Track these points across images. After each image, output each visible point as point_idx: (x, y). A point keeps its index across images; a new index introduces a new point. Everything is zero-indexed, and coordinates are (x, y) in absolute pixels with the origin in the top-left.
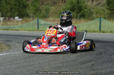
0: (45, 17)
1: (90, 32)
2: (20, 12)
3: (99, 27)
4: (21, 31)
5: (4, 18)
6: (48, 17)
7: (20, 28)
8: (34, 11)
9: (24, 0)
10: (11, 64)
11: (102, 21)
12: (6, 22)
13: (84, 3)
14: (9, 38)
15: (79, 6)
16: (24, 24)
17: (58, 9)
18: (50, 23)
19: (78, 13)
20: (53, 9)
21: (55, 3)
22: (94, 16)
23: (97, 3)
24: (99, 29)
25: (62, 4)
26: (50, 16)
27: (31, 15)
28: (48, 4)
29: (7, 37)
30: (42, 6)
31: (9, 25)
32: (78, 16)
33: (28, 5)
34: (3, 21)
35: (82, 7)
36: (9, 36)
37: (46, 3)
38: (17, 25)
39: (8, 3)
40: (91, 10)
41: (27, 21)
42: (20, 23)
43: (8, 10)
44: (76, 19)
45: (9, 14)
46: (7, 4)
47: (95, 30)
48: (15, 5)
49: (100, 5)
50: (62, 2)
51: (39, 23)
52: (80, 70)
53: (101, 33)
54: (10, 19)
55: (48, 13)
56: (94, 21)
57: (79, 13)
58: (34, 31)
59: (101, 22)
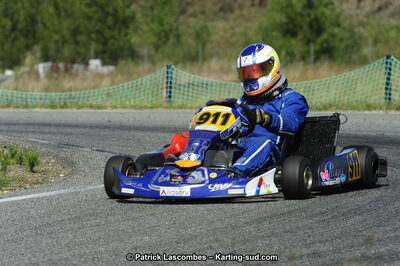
0: (193, 59)
1: (353, 108)
2: (105, 44)
3: (384, 91)
4: (109, 110)
5: (49, 64)
6: (204, 59)
7: (105, 98)
8: (154, 40)
9: (119, 1)
10: (76, 226)
11: (393, 68)
12: (57, 79)
13: (330, 7)
14: (67, 134)
15: (313, 16)
16: (120, 85)
17: (238, 30)
18: (211, 80)
19: (308, 42)
20: (220, 28)
21: (226, 9)
22: (367, 50)
23: (376, 6)
24: (384, 95)
25: (254, 10)
26: (212, 56)
27: (145, 52)
28: (203, 13)
29: (62, 133)
30: (182, 18)
31: (70, 90)
32: (308, 52)
33: (133, 18)
34: (49, 76)
35: (323, 19)
36: (68, 130)
37: (197, 8)
38: (96, 90)
39: (65, 11)
40: (356, 30)
41: (130, 76)
42: (106, 82)
43: (63, 37)
44: (302, 63)
45: (67, 51)
46: (59, 15)
47: (371, 101)
48: (89, 18)
49: (386, 13)
50: (253, 5)
51: (173, 81)
52: (320, 242)
53: (393, 112)
54: (72, 67)
55: (204, 44)
56: (367, 67)
57: (314, 42)
58: (154, 110)
59: (392, 72)
